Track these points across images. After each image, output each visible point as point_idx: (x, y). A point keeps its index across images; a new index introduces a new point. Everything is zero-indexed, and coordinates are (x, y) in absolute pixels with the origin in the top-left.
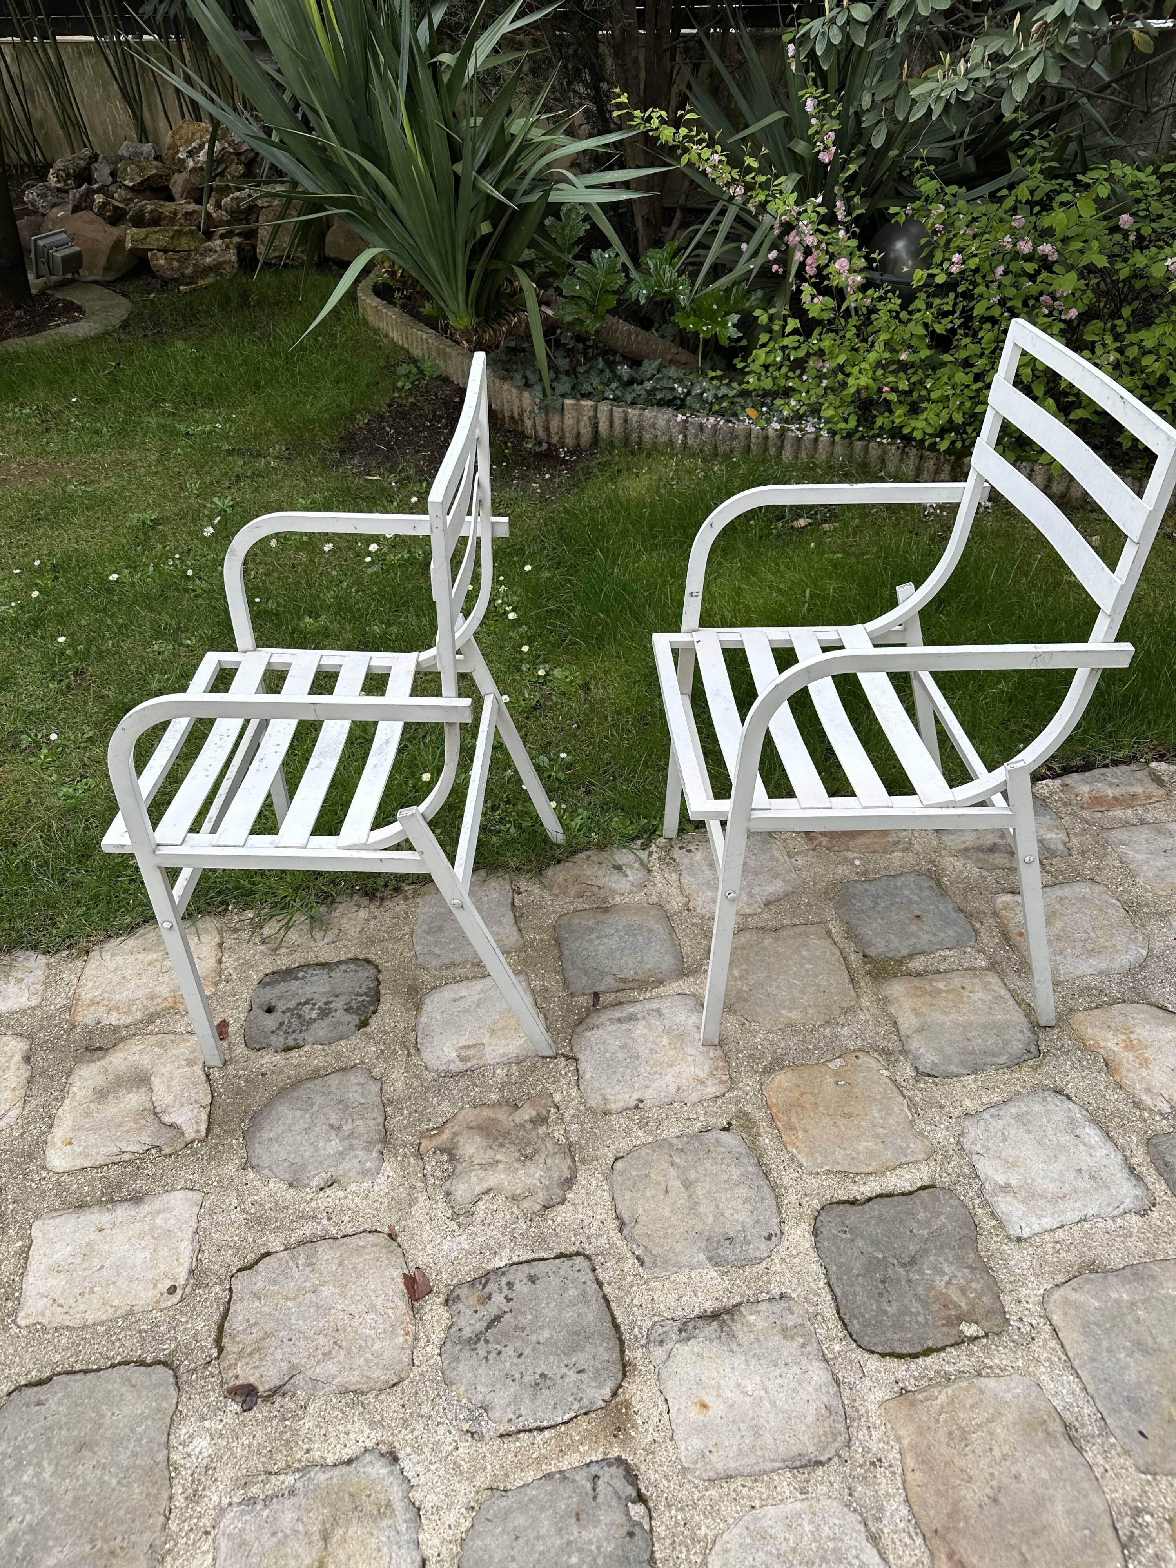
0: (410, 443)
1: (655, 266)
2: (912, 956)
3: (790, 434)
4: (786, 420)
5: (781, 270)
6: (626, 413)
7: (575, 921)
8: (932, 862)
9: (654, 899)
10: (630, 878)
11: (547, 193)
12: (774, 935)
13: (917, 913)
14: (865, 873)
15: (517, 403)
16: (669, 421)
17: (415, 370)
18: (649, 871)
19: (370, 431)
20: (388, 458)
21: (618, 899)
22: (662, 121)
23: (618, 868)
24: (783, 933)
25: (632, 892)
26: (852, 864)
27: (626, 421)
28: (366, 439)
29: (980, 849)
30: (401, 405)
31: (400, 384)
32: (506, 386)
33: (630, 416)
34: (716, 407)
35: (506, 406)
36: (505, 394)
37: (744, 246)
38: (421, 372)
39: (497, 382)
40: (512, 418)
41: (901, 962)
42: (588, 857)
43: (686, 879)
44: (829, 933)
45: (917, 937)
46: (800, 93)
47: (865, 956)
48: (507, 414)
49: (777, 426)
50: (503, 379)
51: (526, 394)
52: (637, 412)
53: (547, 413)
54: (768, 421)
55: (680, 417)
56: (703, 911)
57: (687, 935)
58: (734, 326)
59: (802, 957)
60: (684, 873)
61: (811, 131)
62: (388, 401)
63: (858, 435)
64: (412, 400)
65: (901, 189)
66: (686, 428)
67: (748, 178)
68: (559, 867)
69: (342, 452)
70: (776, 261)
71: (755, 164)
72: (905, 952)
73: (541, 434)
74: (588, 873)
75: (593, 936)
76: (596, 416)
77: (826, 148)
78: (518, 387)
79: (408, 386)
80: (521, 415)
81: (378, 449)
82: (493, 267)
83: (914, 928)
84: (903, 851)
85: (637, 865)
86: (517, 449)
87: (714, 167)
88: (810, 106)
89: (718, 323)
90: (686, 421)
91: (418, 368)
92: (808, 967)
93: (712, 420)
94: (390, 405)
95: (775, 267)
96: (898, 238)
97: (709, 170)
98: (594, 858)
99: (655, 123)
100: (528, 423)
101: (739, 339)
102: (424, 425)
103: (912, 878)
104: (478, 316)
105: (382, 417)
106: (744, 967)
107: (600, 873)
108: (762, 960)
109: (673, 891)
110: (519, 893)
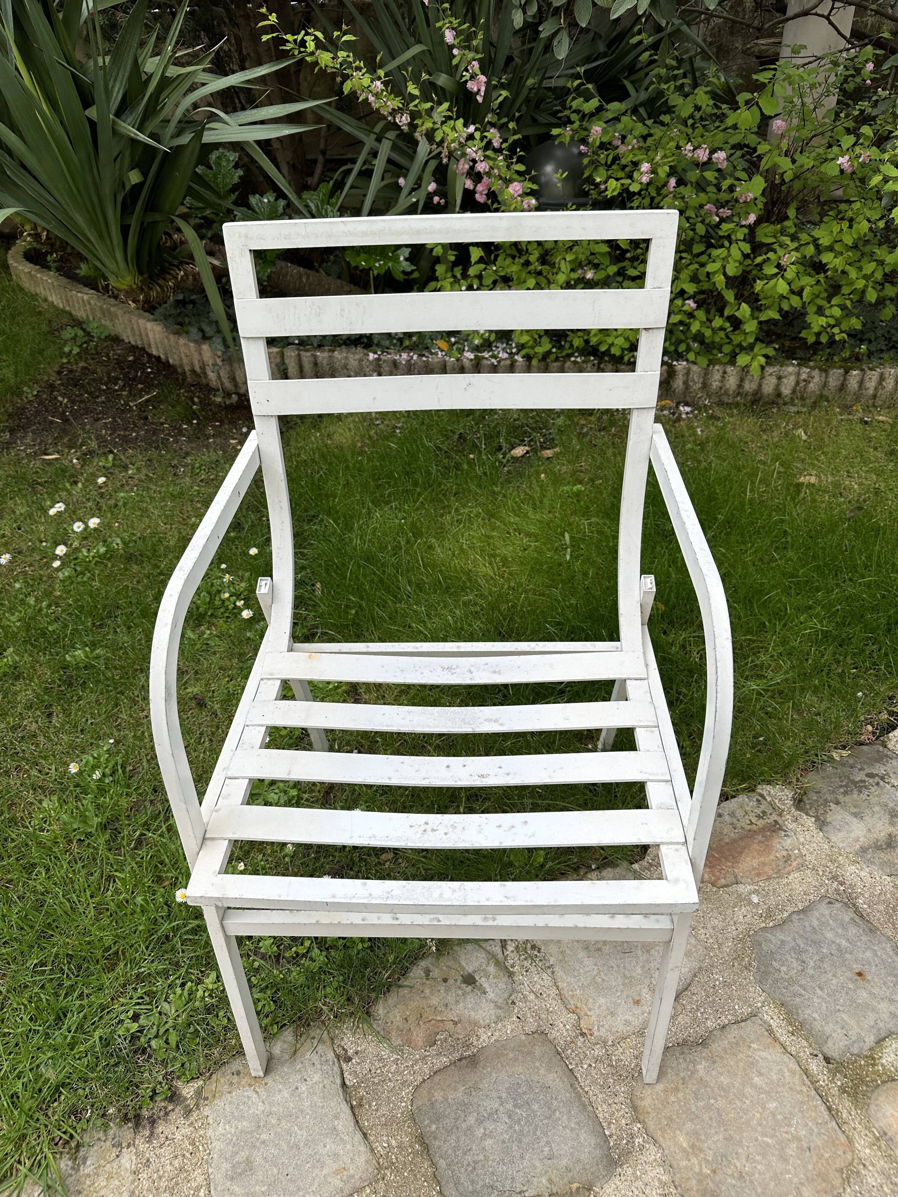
0: (87, 411)
1: (317, 206)
2: (880, 1041)
3: (485, 362)
4: (477, 349)
5: (443, 201)
6: (315, 357)
7: (438, 1096)
8: (835, 878)
9: (531, 1025)
10: (491, 995)
11: (199, 135)
12: (705, 1052)
13: (857, 968)
14: (769, 914)
15: (196, 357)
16: (361, 360)
17: (80, 333)
18: (511, 975)
19: (41, 403)
20: (65, 432)
21: (484, 1038)
22: (319, 45)
23: (469, 980)
24: (716, 1047)
25: (499, 1019)
26: (750, 902)
27: (316, 364)
28: (37, 412)
29: (877, 847)
30: (71, 371)
31: (67, 349)
32: (182, 341)
33: (319, 360)
34: (407, 343)
35: (185, 361)
36: (182, 349)
37: (401, 181)
38: (88, 334)
39: (171, 337)
40: (193, 371)
41: (872, 1059)
42: (427, 972)
43: (565, 981)
44: (770, 1031)
45: (874, 1010)
46: (438, 25)
47: (827, 1060)
48: (187, 368)
49: (471, 356)
50: (177, 333)
51: (205, 347)
52: (326, 354)
53: (231, 365)
54: (461, 351)
55: (372, 356)
56: (603, 1032)
57: (594, 1082)
58: (406, 259)
59: (759, 1089)
60: (557, 969)
61: (455, 62)
62: (56, 368)
63: (553, 357)
64: (82, 364)
65: (537, 117)
66: (379, 366)
67: (411, 106)
68: (392, 999)
69: (12, 431)
70: (435, 193)
71: (416, 92)
72: (870, 1040)
73: (228, 385)
74: (434, 1001)
75: (472, 1120)
76: (283, 362)
77: (473, 77)
78: (196, 342)
79: (76, 350)
80: (203, 368)
81: (52, 422)
82: (149, 219)
83: (863, 995)
84: (798, 869)
85: (492, 969)
86: (205, 403)
87: (377, 95)
88: (449, 37)
89: (390, 259)
90: (378, 359)
91: (84, 330)
92: (772, 1105)
93: (405, 356)
94: (59, 373)
95: (436, 199)
96: (547, 163)
97: (371, 99)
98: (436, 973)
99: (311, 46)
100: (212, 376)
101: (412, 272)
102: (100, 390)
103: (823, 909)
104: (141, 273)
105: (52, 387)
106: (689, 1125)
107: (450, 999)
108: (708, 1108)
109: (553, 1005)
110: (349, 1059)
